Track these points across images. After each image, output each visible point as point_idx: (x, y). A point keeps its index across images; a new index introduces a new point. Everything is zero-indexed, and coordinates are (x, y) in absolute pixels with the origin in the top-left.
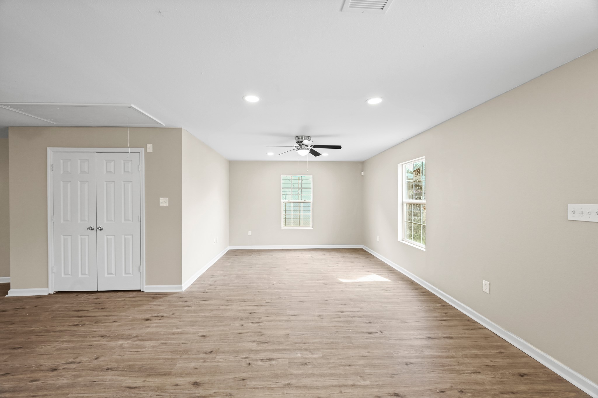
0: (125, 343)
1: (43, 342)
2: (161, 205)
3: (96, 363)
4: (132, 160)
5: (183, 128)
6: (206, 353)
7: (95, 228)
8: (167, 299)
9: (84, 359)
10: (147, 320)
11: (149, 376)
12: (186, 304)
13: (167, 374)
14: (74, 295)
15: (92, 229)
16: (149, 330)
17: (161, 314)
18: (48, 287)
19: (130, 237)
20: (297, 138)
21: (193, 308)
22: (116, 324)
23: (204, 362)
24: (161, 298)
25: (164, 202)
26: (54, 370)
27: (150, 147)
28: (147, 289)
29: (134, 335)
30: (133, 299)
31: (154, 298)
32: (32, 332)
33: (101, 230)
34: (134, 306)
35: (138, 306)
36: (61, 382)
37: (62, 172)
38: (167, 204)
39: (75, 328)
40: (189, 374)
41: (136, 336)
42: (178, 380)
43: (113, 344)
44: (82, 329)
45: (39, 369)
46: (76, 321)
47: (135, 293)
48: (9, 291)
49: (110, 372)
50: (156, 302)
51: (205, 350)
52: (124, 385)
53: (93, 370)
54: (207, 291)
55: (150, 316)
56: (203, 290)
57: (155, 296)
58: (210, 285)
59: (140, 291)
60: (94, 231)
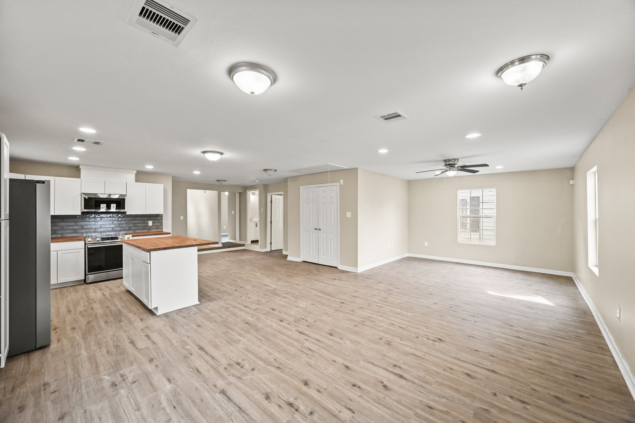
0: (323, 284)
1: (296, 276)
2: (347, 217)
3: (311, 287)
4: (333, 190)
5: (359, 167)
6: (353, 296)
7: (318, 229)
8: (348, 274)
9: (307, 285)
10: (335, 279)
11: (326, 295)
12: (356, 278)
13: (334, 297)
14: (309, 264)
15: (317, 229)
16: (334, 283)
17: (342, 279)
18: (300, 258)
19: (332, 235)
20: (445, 162)
21: (359, 280)
22: (321, 277)
23: (350, 298)
24: (345, 273)
25: (349, 215)
26: (298, 285)
27: (342, 181)
28: (341, 267)
29: (327, 283)
30: (333, 271)
31: (342, 272)
32: (294, 273)
33: (320, 230)
34: (331, 273)
35: (333, 274)
36: (299, 288)
37: (305, 198)
38: (350, 216)
39: (307, 275)
40: (341, 300)
41: (328, 283)
42: (336, 300)
43: (318, 283)
44: (309, 276)
45: (294, 283)
46: (308, 273)
47: (334, 268)
48: (288, 257)
49: (314, 290)
50: (342, 274)
51: (353, 295)
52: (317, 295)
53: (310, 288)
54: (372, 275)
55: (336, 278)
56: (369, 274)
57: (343, 272)
58: (376, 273)
59: (337, 267)
60: (317, 230)
